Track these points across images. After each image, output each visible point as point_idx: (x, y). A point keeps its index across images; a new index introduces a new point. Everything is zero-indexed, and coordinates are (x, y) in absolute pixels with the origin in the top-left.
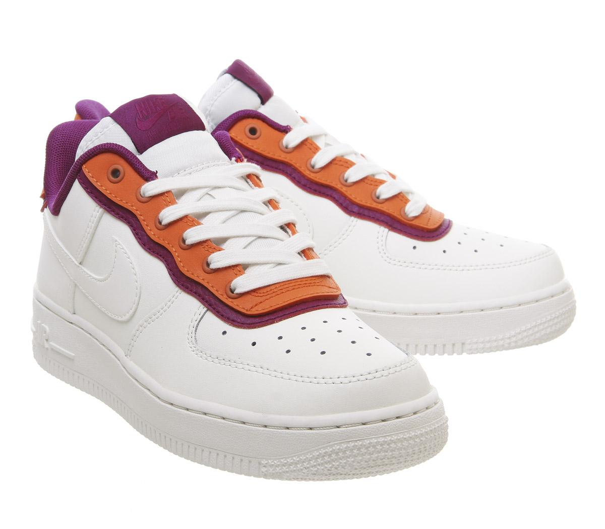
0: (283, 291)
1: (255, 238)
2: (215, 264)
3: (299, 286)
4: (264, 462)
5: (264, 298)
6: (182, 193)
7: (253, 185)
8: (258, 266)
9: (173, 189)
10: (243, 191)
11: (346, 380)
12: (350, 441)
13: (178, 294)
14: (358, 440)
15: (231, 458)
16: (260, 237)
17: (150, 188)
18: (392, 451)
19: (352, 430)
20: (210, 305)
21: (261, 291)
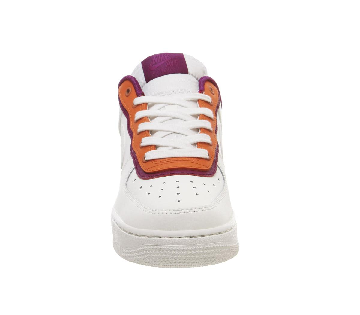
0: (169, 162)
1: (171, 133)
3: (179, 161)
4: (123, 250)
5: (157, 164)
6: (153, 104)
7: (199, 106)
8: (163, 147)
9: (150, 102)
10: (186, 107)
11: (170, 212)
12: (152, 245)
13: (130, 157)
14: (156, 246)
16: (174, 133)
17: (138, 100)
18: (173, 255)
19: (153, 239)
20: (136, 165)
21: (158, 161)
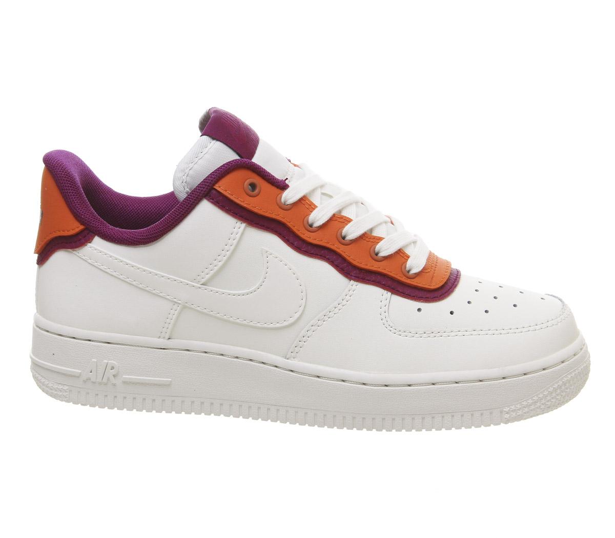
2: (383, 252)
4: (507, 409)
13: (354, 287)
15: (470, 415)
20: (393, 289)
